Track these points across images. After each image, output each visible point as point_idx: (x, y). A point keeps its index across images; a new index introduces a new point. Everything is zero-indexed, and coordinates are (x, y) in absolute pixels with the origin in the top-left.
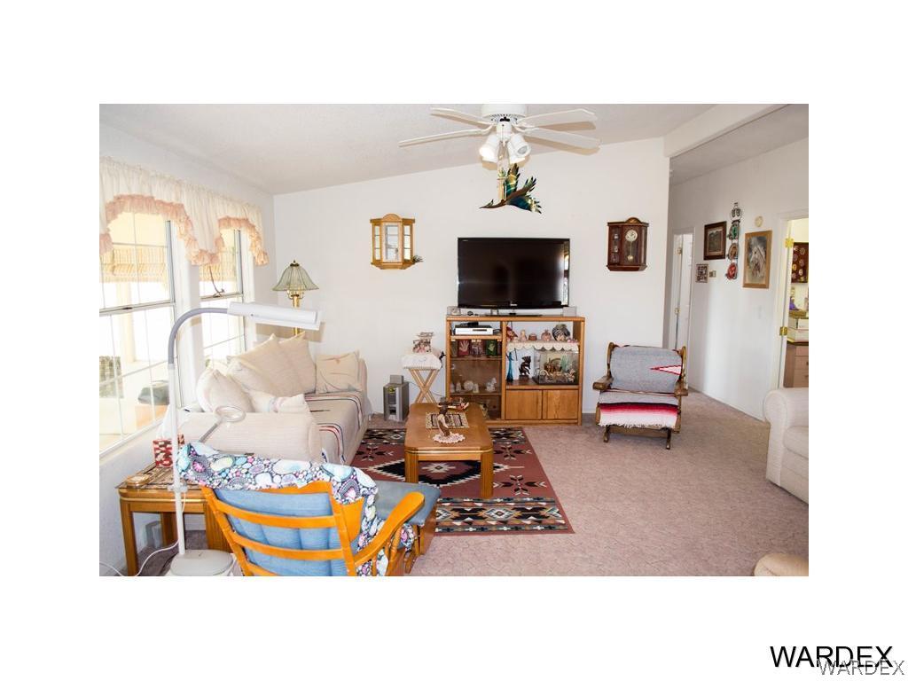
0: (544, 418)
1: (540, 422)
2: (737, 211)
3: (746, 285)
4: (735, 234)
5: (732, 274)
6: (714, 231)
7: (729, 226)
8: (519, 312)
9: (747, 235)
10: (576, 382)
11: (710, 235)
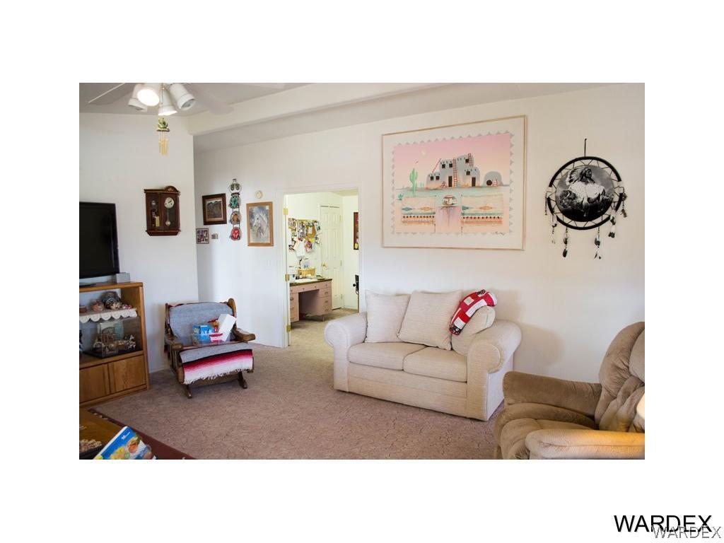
1: (110, 396)
2: (235, 186)
3: (250, 245)
4: (236, 203)
5: (236, 235)
6: (213, 201)
7: (228, 198)
9: (248, 205)
10: (139, 346)
11: (209, 204)
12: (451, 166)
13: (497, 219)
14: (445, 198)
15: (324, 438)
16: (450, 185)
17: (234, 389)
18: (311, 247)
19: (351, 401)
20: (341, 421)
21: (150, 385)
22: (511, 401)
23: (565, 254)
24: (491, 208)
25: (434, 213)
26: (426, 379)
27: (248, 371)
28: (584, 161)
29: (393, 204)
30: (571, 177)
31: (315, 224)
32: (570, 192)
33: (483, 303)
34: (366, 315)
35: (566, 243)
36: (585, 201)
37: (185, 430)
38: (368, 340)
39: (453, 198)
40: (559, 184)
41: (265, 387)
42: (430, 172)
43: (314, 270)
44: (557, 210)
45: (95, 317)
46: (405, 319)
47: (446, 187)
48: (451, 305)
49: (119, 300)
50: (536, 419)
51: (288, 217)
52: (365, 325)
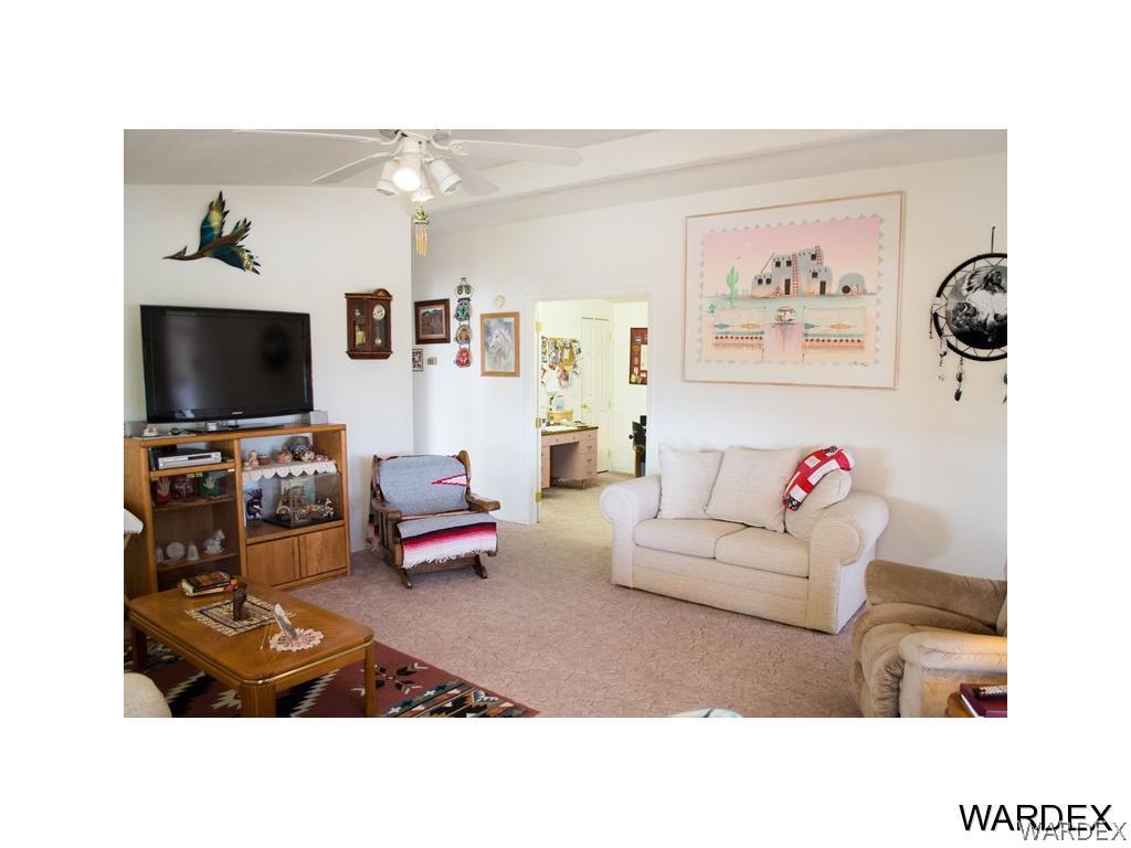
0: (304, 576)
1: (300, 582)
2: (465, 288)
3: (485, 374)
4: (464, 314)
5: (463, 360)
6: (431, 310)
7: (454, 306)
8: (243, 422)
9: (483, 316)
10: (338, 515)
11: (424, 314)
12: (789, 263)
13: (857, 343)
14: (780, 310)
15: (604, 647)
16: (787, 292)
17: (470, 579)
18: (567, 379)
19: (638, 600)
20: (625, 625)
21: (352, 569)
22: (877, 599)
23: (958, 396)
24: (849, 327)
25: (762, 333)
26: (746, 571)
27: (490, 553)
28: (989, 259)
29: (700, 318)
30: (969, 284)
31: (573, 344)
32: (968, 305)
33: (834, 464)
34: (659, 478)
35: (960, 379)
36: (991, 319)
37: (410, 629)
38: (661, 515)
39: (791, 311)
40: (952, 293)
41: (512, 577)
42: (757, 272)
43: (571, 413)
44: (947, 331)
45: (283, 471)
46: (716, 486)
47: (781, 295)
48: (786, 466)
49: (312, 449)
50: (912, 625)
51: (541, 334)
52: (658, 492)
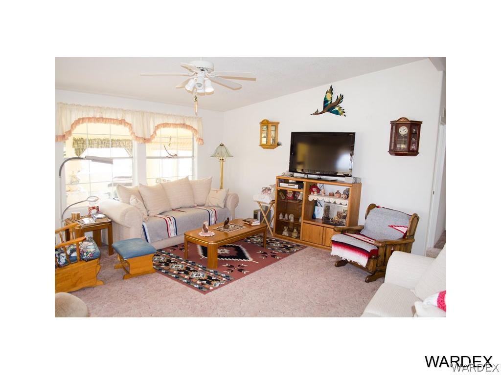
0: (323, 244)
1: (321, 246)
